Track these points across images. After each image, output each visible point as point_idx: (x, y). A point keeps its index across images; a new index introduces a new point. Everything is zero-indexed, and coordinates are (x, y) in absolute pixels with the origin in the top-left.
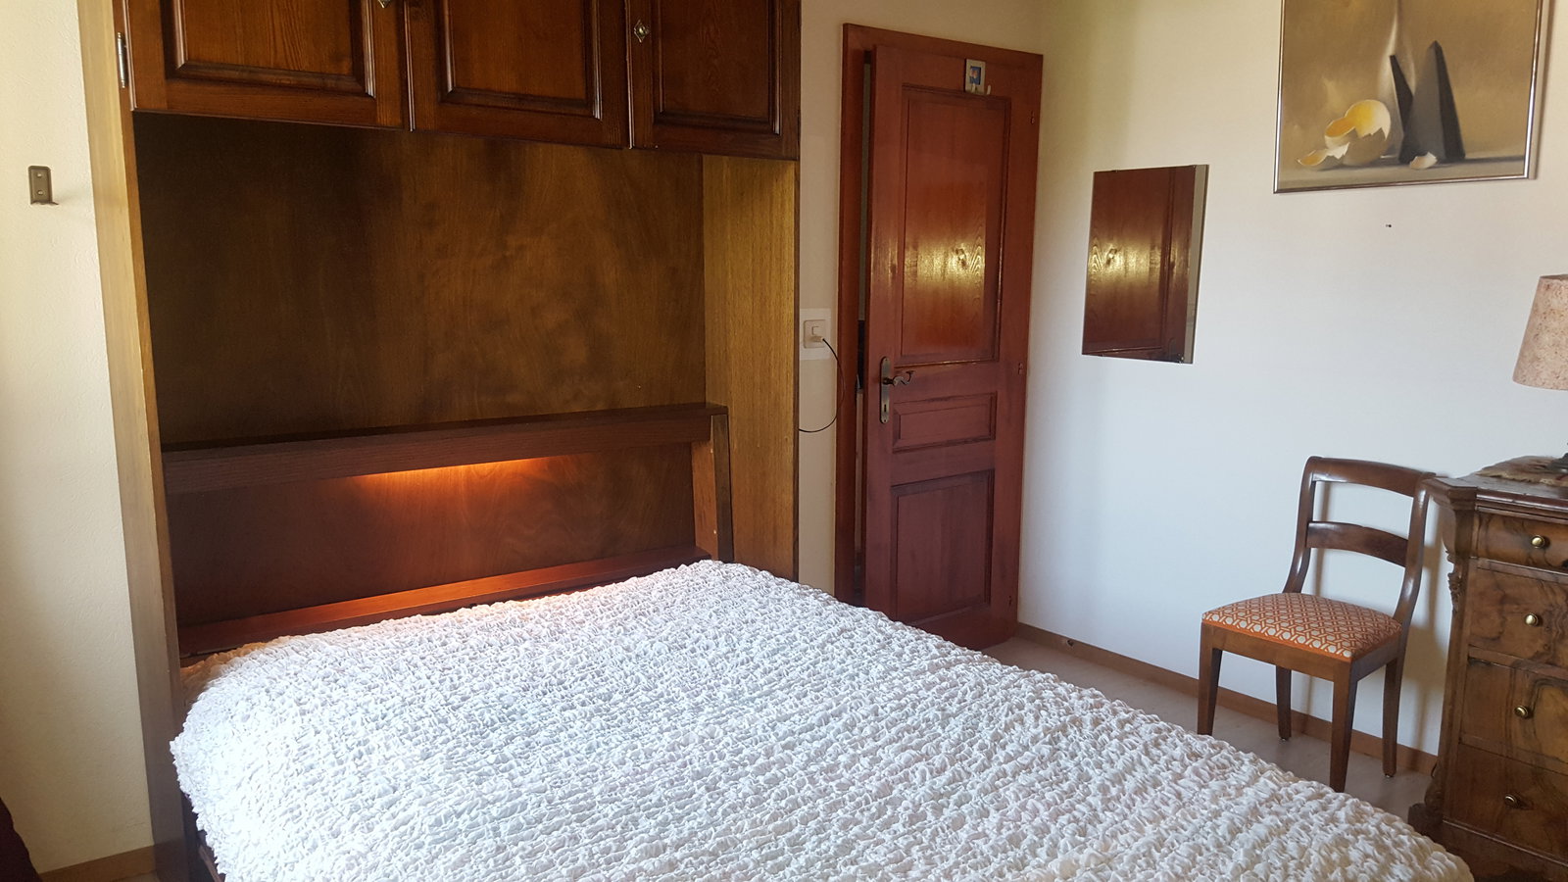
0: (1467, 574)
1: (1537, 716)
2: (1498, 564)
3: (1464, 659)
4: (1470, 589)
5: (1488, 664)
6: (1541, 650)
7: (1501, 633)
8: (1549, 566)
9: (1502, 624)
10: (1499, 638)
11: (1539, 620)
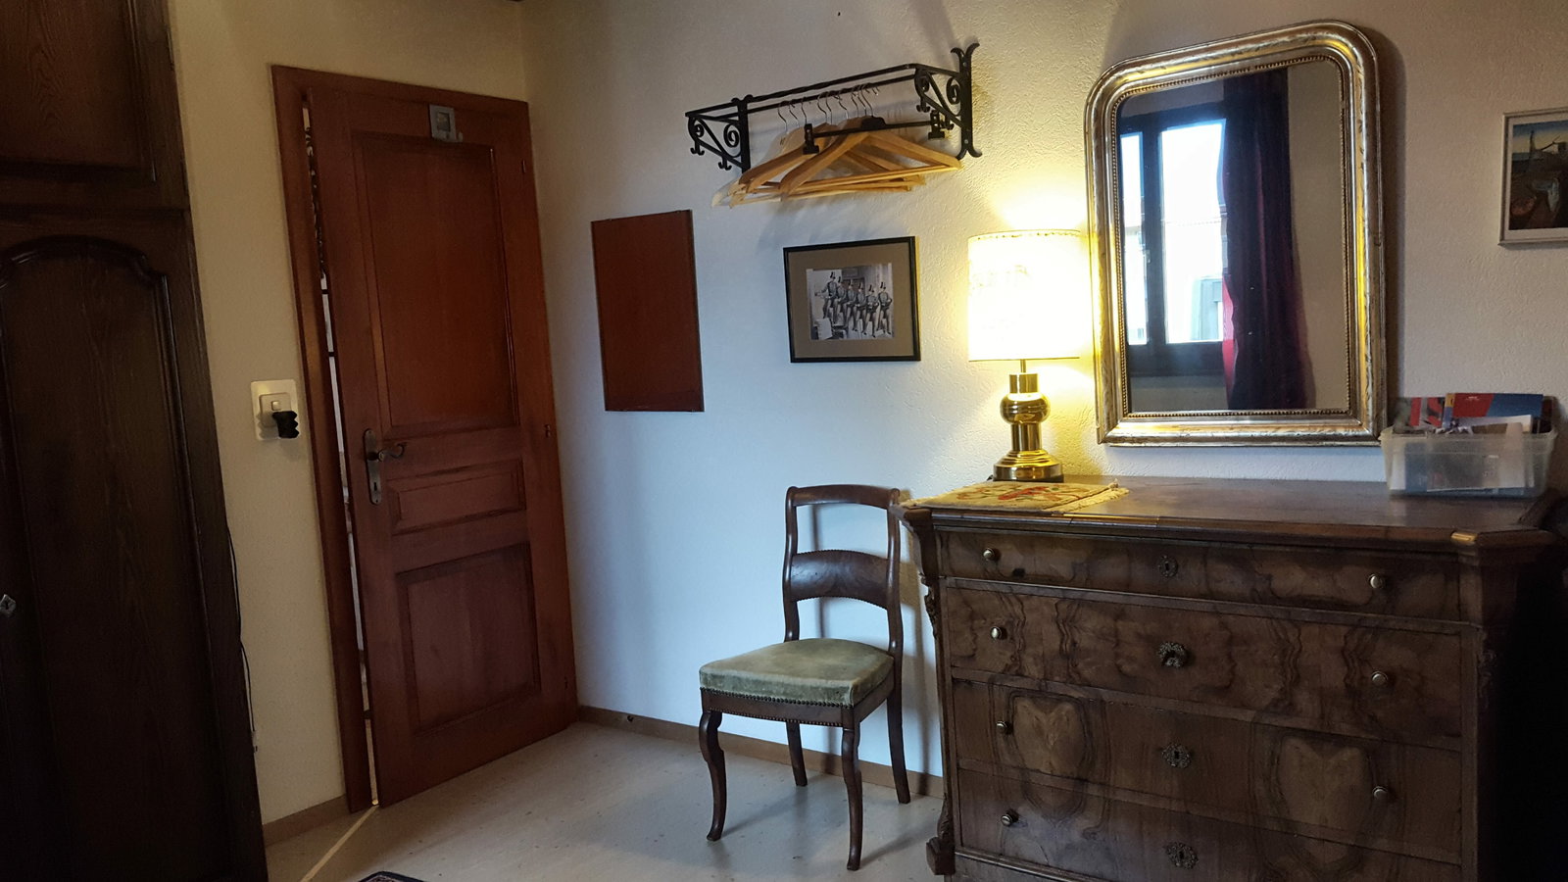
0: (939, 594)
1: (1017, 730)
2: (963, 581)
3: (949, 680)
4: (944, 610)
5: (969, 683)
6: (1010, 662)
7: (975, 650)
8: (1002, 578)
9: (974, 640)
10: (974, 655)
11: (1003, 633)
